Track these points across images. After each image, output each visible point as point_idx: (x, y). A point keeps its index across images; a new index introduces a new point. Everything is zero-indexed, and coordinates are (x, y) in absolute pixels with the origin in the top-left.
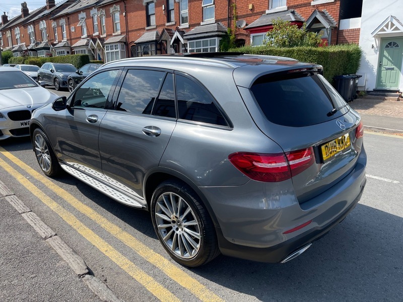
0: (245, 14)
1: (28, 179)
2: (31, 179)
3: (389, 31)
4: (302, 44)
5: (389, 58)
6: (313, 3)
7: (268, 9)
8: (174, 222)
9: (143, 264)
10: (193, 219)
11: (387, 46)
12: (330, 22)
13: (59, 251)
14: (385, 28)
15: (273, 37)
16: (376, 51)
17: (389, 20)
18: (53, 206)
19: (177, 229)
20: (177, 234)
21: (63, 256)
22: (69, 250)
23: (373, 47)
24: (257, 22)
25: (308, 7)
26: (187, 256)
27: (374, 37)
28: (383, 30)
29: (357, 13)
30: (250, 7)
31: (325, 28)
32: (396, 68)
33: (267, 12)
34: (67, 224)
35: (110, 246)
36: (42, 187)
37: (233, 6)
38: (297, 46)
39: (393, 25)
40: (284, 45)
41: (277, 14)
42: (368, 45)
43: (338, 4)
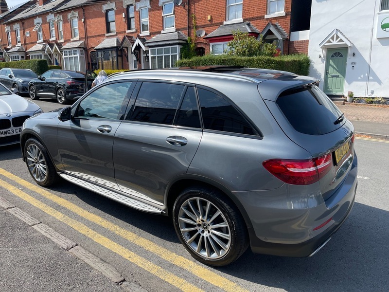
0: (204, 24)
1: (21, 190)
2: (24, 189)
3: (335, 43)
4: (260, 54)
5: (335, 66)
6: (266, 17)
7: (226, 21)
8: (199, 225)
9: (170, 267)
10: (223, 221)
11: (332, 56)
12: (282, 34)
13: (87, 261)
14: (331, 40)
15: (233, 47)
16: (323, 61)
17: (334, 33)
18: (59, 216)
19: (203, 232)
20: (203, 237)
21: (94, 266)
22: (98, 260)
23: (320, 57)
24: (216, 32)
25: (261, 20)
26: (214, 256)
27: (321, 48)
28: (329, 42)
29: (306, 26)
30: (209, 18)
31: (278, 39)
32: (340, 76)
33: (225, 23)
34: (80, 233)
35: (132, 253)
36: (39, 198)
37: (192, 17)
38: (256, 55)
39: (338, 37)
40: (244, 54)
41: (234, 25)
42: (316, 56)
43: (289, 17)
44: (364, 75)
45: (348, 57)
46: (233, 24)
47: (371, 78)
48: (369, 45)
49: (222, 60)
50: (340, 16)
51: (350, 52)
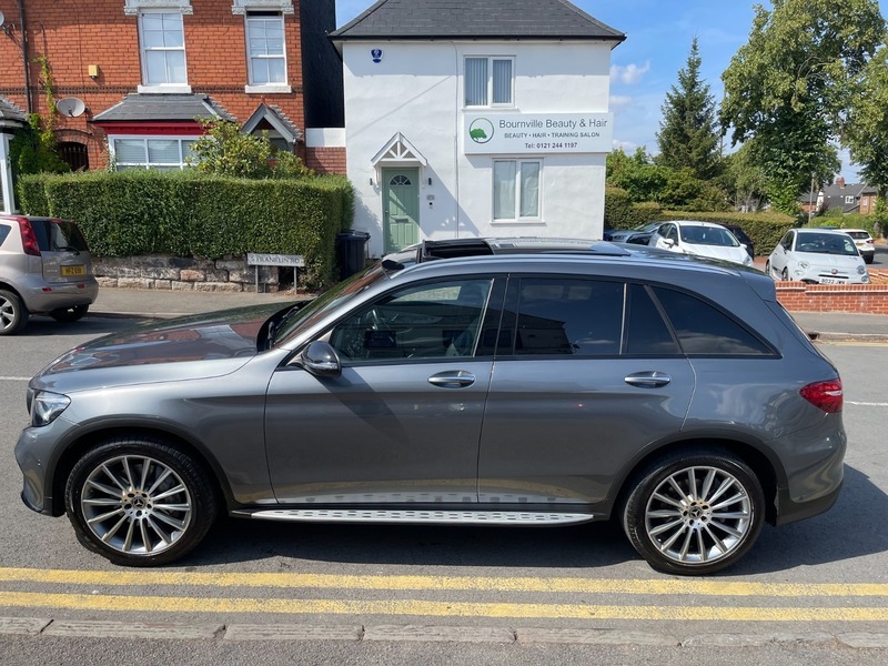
0: (77, 84)
3: (399, 158)
5: (399, 202)
6: (248, 89)
7: (142, 84)
11: (393, 183)
12: (291, 131)
14: (392, 152)
16: (376, 190)
17: (397, 139)
23: (372, 182)
24: (117, 109)
25: (238, 95)
27: (374, 166)
28: (389, 155)
29: (337, 120)
30: (93, 71)
31: (284, 140)
32: (410, 220)
33: (141, 89)
37: (39, 62)
39: (403, 149)
40: (239, 172)
41: (170, 98)
42: (363, 178)
43: (300, 98)
44: (451, 220)
45: (421, 186)
46: (164, 94)
47: (462, 224)
48: (453, 164)
49: (191, 184)
50: (399, 108)
51: (423, 177)
